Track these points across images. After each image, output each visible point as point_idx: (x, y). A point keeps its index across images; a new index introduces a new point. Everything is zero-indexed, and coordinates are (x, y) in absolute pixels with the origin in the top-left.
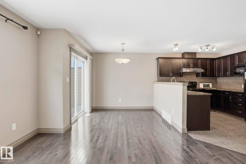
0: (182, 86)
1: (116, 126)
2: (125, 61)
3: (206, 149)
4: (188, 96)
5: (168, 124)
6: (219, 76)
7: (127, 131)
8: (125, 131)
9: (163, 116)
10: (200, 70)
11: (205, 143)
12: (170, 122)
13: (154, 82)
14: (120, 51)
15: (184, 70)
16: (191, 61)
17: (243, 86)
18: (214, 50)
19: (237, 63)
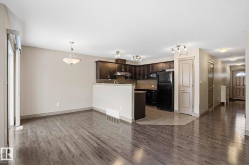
0: (131, 87)
1: (73, 130)
2: (75, 61)
3: (153, 128)
4: (135, 94)
5: (115, 119)
6: (140, 79)
7: (89, 132)
8: (88, 133)
9: (107, 114)
10: (128, 74)
11: (149, 125)
12: (118, 117)
13: (93, 84)
14: (69, 50)
15: (119, 74)
16: (123, 66)
17: (153, 86)
18: (141, 60)
19: (151, 71)
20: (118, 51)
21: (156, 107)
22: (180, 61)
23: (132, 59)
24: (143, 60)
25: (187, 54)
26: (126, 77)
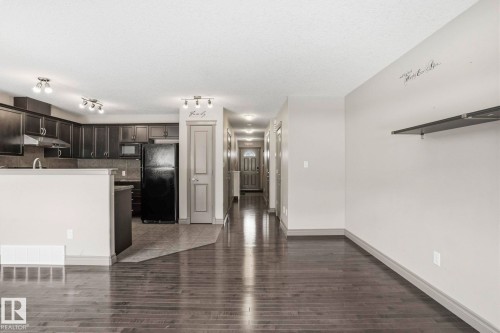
0: (108, 177)
15: (29, 141)
16: (42, 121)
17: (124, 173)
18: (101, 112)
19: (121, 139)
20: (46, 77)
21: (139, 219)
22: (190, 125)
23: (82, 106)
24: (108, 113)
25: (203, 114)
26: (48, 152)
